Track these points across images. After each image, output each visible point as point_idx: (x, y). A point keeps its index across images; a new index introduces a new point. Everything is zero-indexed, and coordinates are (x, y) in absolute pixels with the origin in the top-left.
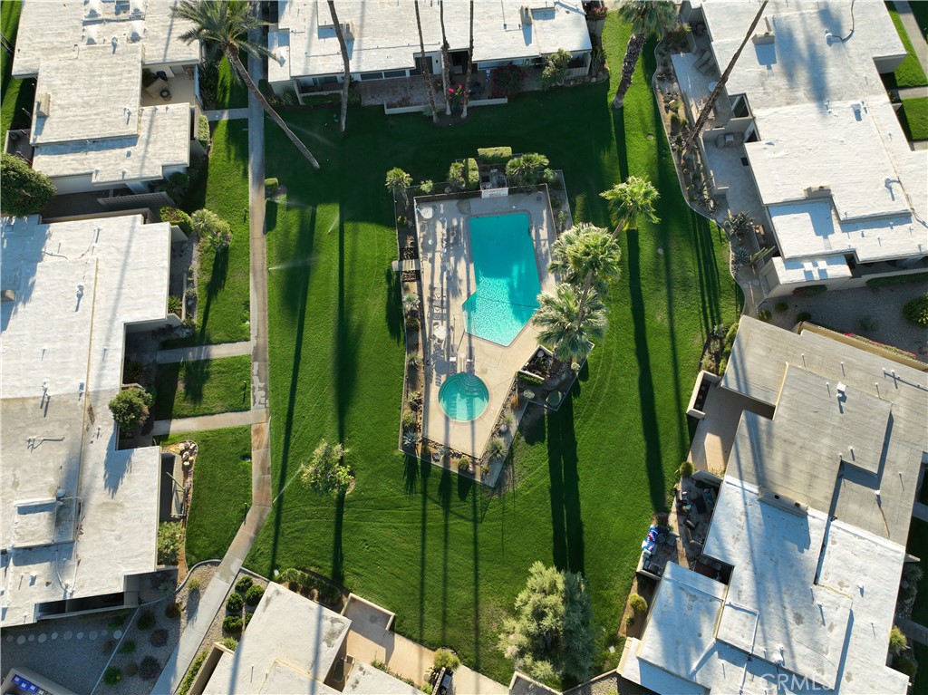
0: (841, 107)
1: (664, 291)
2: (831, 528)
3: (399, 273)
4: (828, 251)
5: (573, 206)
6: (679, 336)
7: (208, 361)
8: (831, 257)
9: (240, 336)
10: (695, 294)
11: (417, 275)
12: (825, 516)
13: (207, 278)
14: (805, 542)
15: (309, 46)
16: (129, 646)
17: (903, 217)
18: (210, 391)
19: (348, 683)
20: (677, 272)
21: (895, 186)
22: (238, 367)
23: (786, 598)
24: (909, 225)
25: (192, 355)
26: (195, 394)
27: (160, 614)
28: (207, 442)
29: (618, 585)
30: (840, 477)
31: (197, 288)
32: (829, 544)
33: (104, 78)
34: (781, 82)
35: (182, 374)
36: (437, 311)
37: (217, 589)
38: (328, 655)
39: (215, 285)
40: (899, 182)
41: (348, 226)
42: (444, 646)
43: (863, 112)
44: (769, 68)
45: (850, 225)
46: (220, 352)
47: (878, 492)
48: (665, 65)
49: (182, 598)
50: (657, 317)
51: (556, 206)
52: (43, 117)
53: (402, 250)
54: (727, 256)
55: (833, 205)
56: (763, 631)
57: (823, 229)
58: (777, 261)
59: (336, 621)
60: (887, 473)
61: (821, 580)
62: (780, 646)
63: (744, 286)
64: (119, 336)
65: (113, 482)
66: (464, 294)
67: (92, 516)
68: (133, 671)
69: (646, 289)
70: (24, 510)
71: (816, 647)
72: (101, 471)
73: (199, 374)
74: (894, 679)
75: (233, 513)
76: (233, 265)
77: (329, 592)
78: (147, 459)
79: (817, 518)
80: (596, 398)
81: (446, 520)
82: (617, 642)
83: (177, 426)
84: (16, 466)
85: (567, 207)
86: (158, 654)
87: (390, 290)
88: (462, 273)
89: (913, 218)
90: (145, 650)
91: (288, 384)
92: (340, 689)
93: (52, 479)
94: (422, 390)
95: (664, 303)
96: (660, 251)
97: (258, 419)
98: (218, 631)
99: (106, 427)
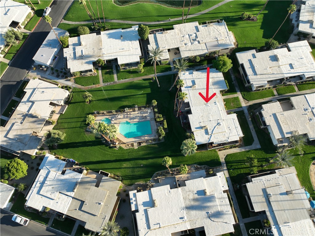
0: (184, 213)
1: (131, 166)
2: (70, 198)
3: (135, 107)
4: (138, 205)
5: (154, 144)
6: (120, 170)
7: (113, 74)
8: (136, 205)
9: (118, 79)
10: (131, 174)
11: (134, 111)
12: (73, 196)
13: (131, 70)
14: (68, 191)
15: (189, 79)
16: (61, 72)
17: (149, 227)
18: (107, 76)
19: (50, 106)
20: (136, 170)
21: (158, 226)
22: (112, 79)
23: (57, 186)
24: (147, 228)
25: (114, 71)
26: (106, 73)
27: (67, 75)
28: (97, 77)
29: (65, 155)
30: (81, 201)
31: (128, 68)
32: (67, 197)
33: (174, 41)
34: (191, 197)
35: (110, 70)
36: (126, 116)
37: (70, 84)
38: (55, 102)
39: (130, 72)
40: (160, 228)
41: (145, 95)
42: (57, 123)
43: (182, 220)
44: (196, 194)
45: (146, 211)
46: (115, 76)
47: (78, 209)
48: (201, 168)
49: (69, 78)
50: (125, 165)
51: (154, 140)
52: (162, 33)
53: (140, 107)
54: (141, 182)
55: (151, 207)
56: (51, 180)
57: (145, 204)
58: (136, 191)
59: (62, 103)
60: (82, 212)
61: (60, 194)
62: (48, 183)
63: (133, 186)
64: (115, 57)
65: (87, 63)
66: (130, 121)
67: (81, 61)
68: (58, 74)
69: (132, 162)
70: (82, 51)
71: (47, 192)
72: (88, 61)
73: (111, 73)
74: (40, 207)
75: (83, 84)
76: (134, 74)
77: (68, 101)
78: (91, 67)
79: (72, 194)
80: (104, 150)
81: (80, 122)
82: (55, 155)
83: (100, 71)
84: (90, 48)
85: (154, 143)
86: (60, 77)
87: (130, 105)
88: (135, 120)
89: (149, 230)
90: (61, 74)
91: (108, 89)
92: (50, 104)
93: (87, 53)
94: (107, 114)
95: (128, 166)
96: (142, 165)
97: (101, 85)
98: (63, 85)
99: (95, 59)
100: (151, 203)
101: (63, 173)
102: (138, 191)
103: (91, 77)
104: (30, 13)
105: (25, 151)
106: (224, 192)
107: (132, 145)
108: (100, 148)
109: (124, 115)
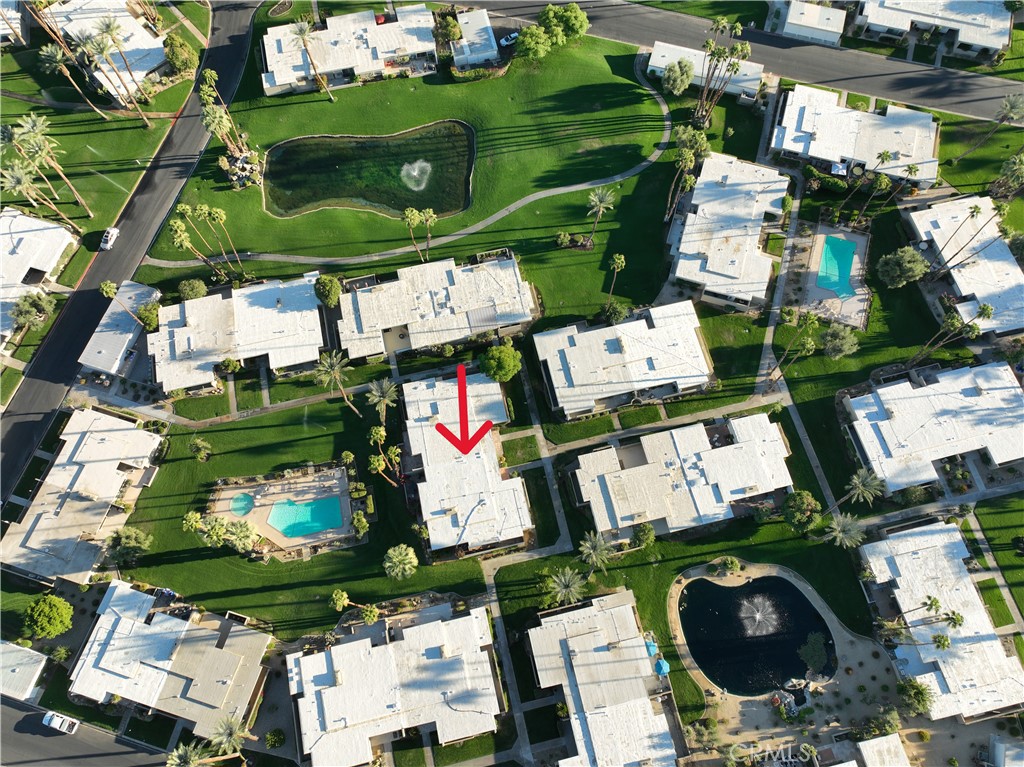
0: (398, 697)
1: (295, 600)
2: (164, 672)
3: (306, 466)
4: (304, 682)
5: (347, 550)
6: (271, 609)
7: (261, 389)
8: (300, 684)
9: (272, 400)
10: (293, 616)
11: (305, 474)
12: (168, 669)
13: (302, 379)
14: (158, 659)
15: (424, 401)
16: (144, 388)
17: (323, 727)
18: (248, 394)
19: (119, 471)
20: (305, 608)
21: (343, 723)
22: (259, 400)
23: (135, 649)
24: (319, 729)
25: (264, 382)
26: (246, 388)
27: (155, 396)
28: (224, 398)
29: (154, 580)
30: (187, 678)
31: (293, 375)
32: (157, 671)
33: (396, 310)
34: (413, 663)
35: (254, 380)
36: (287, 487)
37: (164, 415)
38: (130, 463)
39: (299, 384)
40: (346, 727)
41: (331, 438)
42: (136, 509)
43: (392, 710)
44: (423, 655)
45: (319, 695)
46: (265, 394)
47: (179, 696)
48: (442, 599)
49: (161, 403)
50: (282, 597)
51: (347, 540)
52: (370, 291)
53: (319, 466)
54: (315, 634)
55: (331, 686)
56: (123, 638)
57: (318, 680)
58: (301, 654)
59: (147, 463)
60: (187, 702)
61: (142, 665)
62: (116, 645)
63: (297, 643)
64: (264, 353)
65: (200, 368)
66: (295, 499)
67: (186, 364)
68: (136, 392)
69: (297, 591)
70: (189, 339)
71: (115, 662)
72: (204, 362)
73: (255, 387)
74: (101, 694)
75: (193, 416)
76: (309, 389)
77: (158, 459)
78: (210, 377)
79: (167, 665)
80: (238, 566)
82: (131, 581)
83: (231, 384)
84: (206, 331)
85: (345, 546)
86: (142, 399)
87: (297, 463)
88: (307, 496)
89: (323, 732)
90: (143, 394)
91: (249, 426)
92: (118, 469)
93: (200, 346)
94: (246, 485)
95: (289, 601)
96: (318, 598)
97: (234, 415)
98: (147, 419)
99: (220, 359)
100: (330, 679)
101: (149, 620)
102: (306, 654)
103: (211, 398)
104: (71, 244)
105: (65, 577)
106: (483, 649)
107: (299, 553)
108: (229, 562)
109: (283, 485)
